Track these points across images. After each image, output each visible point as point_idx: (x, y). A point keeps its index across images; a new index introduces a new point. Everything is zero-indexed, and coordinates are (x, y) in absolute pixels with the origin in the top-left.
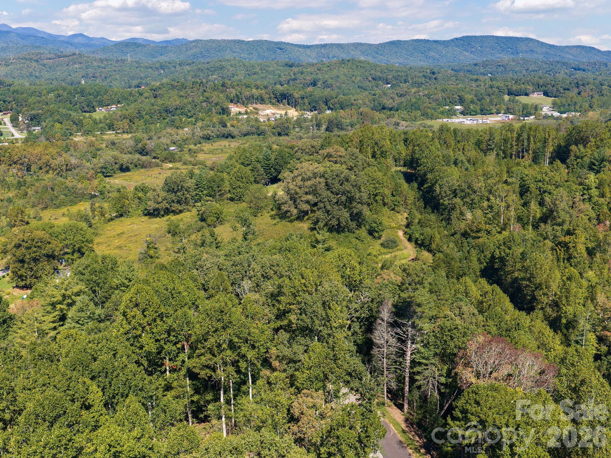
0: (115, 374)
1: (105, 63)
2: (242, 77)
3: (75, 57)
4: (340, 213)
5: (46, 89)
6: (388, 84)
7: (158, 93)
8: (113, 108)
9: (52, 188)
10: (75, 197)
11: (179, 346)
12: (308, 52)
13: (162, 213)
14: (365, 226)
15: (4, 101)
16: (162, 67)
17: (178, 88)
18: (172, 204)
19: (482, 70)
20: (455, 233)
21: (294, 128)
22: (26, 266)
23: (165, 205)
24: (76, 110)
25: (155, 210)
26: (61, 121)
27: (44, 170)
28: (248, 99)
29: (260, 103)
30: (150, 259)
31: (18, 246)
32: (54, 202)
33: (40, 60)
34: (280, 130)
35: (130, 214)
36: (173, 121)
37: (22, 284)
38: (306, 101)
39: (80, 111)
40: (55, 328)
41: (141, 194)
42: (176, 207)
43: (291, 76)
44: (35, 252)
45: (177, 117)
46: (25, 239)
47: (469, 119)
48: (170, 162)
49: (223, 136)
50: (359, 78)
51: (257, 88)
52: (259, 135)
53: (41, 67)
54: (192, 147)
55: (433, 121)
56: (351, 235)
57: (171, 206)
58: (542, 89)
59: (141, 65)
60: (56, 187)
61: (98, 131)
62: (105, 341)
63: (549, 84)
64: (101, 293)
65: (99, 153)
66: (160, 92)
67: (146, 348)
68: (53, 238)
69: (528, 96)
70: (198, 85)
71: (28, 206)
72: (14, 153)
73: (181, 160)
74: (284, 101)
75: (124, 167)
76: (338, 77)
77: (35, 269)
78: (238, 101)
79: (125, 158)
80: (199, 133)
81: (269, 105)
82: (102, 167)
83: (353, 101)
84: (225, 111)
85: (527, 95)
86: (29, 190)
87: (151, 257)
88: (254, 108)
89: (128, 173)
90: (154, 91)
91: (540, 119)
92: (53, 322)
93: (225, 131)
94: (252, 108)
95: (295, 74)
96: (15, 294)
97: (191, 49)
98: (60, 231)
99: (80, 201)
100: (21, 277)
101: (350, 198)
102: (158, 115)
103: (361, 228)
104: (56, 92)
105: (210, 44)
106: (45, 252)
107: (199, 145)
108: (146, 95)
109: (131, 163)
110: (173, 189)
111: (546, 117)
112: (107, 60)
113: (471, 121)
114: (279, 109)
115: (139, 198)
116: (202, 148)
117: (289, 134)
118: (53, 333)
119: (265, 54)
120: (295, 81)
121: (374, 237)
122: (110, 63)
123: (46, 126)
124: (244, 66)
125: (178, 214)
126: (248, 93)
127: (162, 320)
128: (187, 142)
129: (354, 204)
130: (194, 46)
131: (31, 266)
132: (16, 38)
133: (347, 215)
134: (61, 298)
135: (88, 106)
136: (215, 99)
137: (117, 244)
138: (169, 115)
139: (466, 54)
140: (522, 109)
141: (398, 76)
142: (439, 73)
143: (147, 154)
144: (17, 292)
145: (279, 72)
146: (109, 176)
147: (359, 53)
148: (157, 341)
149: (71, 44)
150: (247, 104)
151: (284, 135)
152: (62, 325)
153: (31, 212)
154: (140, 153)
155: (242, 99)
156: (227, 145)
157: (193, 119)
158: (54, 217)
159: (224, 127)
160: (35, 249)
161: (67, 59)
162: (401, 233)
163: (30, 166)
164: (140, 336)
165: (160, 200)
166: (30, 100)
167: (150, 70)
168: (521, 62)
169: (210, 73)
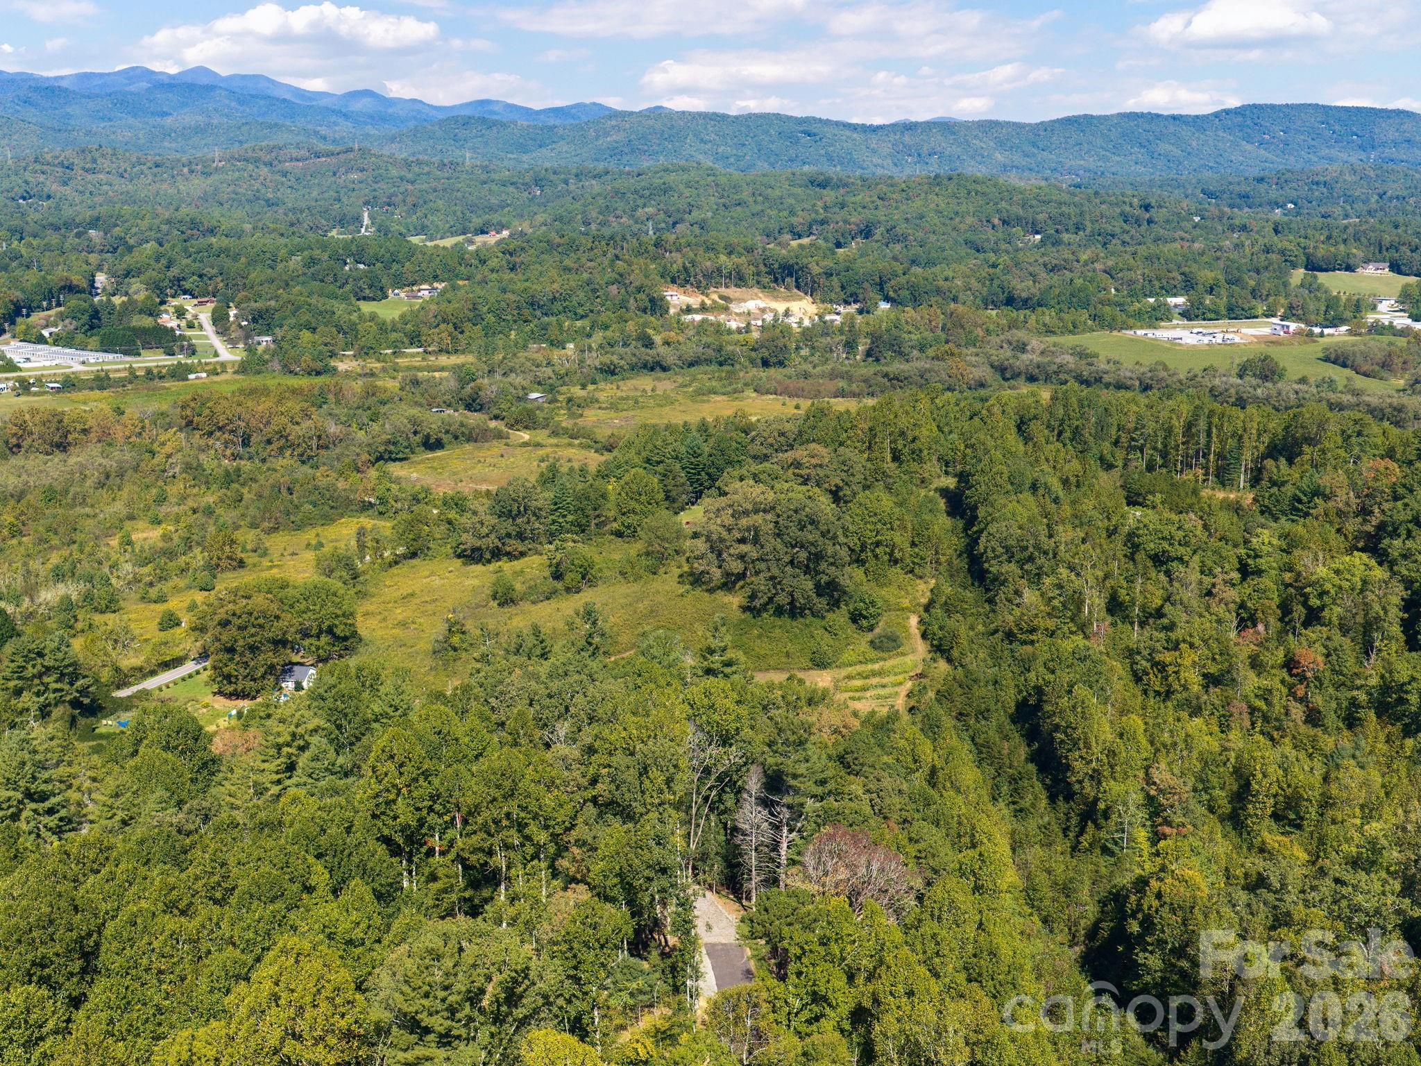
0: (346, 853)
1: (416, 169)
2: (710, 214)
3: (351, 156)
4: (795, 582)
5: (286, 246)
6: (1037, 233)
7: (517, 260)
8: (424, 292)
9: (289, 489)
10: (332, 508)
11: (447, 818)
12: (874, 141)
13: (488, 556)
14: (847, 605)
15: (200, 276)
16: (538, 182)
17: (560, 249)
18: (507, 541)
19: (1274, 194)
20: (996, 631)
21: (798, 348)
22: (237, 658)
23: (492, 541)
24: (345, 299)
25: (474, 550)
26: (313, 325)
27: (275, 446)
28: (708, 276)
29: (736, 286)
30: (451, 653)
31: (225, 624)
32: (292, 518)
33: (276, 163)
34: (767, 354)
35: (430, 553)
36: (545, 328)
37: (231, 688)
38: (835, 281)
39: (353, 300)
40: (279, 782)
41: (452, 515)
42: (514, 545)
43: (817, 212)
44: (252, 635)
45: (553, 319)
46: (238, 612)
47: (1195, 330)
48: (526, 427)
49: (645, 366)
50: (970, 220)
51: (730, 253)
52: (721, 364)
53: (278, 177)
54: (577, 391)
55: (1115, 333)
56: (817, 621)
57: (503, 544)
58: (1388, 255)
59: (493, 176)
60: (297, 487)
61: (389, 348)
62: (338, 809)
63: (1404, 244)
64: (349, 729)
65: (383, 409)
66: (523, 257)
67: (402, 819)
68: (286, 608)
69: (1353, 271)
70: (603, 243)
71: (242, 523)
72: (219, 409)
73: (548, 425)
74: (788, 280)
75: (432, 441)
76: (921, 217)
77: (252, 664)
78: (687, 281)
79: (434, 420)
80: (594, 360)
81: (756, 290)
82: (388, 442)
83: (941, 283)
84: (656, 306)
85: (1349, 268)
86: (245, 490)
87: (455, 649)
88: (721, 297)
89: (439, 453)
90: (511, 254)
91: (1360, 335)
92: (277, 773)
93: (648, 355)
94: (715, 297)
95: (826, 208)
96: (216, 706)
97: (607, 134)
98: (298, 595)
99: (342, 516)
100: (228, 677)
101: (815, 554)
102: (515, 312)
103: (839, 608)
104: (306, 253)
105: (651, 122)
106: (271, 635)
107: (591, 387)
108: (493, 263)
109: (447, 432)
110: (510, 511)
111: (1377, 329)
112: (419, 163)
113: (1200, 337)
114: (776, 298)
115: (450, 522)
116: (597, 395)
117: (787, 362)
118: (275, 790)
119: (773, 147)
120: (825, 226)
121: (861, 628)
122: (426, 169)
123: (283, 338)
124: (717, 185)
125: (517, 558)
126: (708, 264)
127: (426, 779)
128: (566, 379)
129: (823, 566)
130: (613, 127)
131: (245, 659)
132: (227, 102)
133: (809, 585)
134: (289, 738)
135: (370, 287)
136: (636, 278)
137: (400, 617)
138: (538, 313)
139: (1249, 147)
140: (1324, 308)
141: (1062, 215)
142: (1160, 206)
143: (481, 408)
144: (221, 703)
145: (792, 201)
146: (401, 460)
147: (992, 144)
148: (418, 809)
149: (346, 116)
150: (707, 287)
151: (775, 364)
152: (290, 777)
153: (247, 537)
154: (469, 407)
155: (695, 277)
156: (649, 388)
157: (585, 323)
158: (290, 550)
159: (646, 346)
160: (253, 630)
161: (334, 160)
162: (914, 621)
163: (250, 436)
164: (394, 801)
165: (485, 530)
166: (253, 276)
167: (511, 189)
168: (1372, 174)
169: (640, 202)
